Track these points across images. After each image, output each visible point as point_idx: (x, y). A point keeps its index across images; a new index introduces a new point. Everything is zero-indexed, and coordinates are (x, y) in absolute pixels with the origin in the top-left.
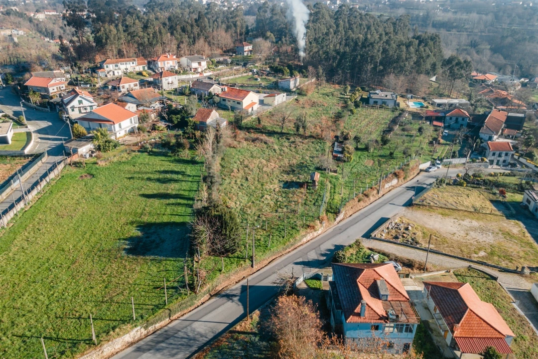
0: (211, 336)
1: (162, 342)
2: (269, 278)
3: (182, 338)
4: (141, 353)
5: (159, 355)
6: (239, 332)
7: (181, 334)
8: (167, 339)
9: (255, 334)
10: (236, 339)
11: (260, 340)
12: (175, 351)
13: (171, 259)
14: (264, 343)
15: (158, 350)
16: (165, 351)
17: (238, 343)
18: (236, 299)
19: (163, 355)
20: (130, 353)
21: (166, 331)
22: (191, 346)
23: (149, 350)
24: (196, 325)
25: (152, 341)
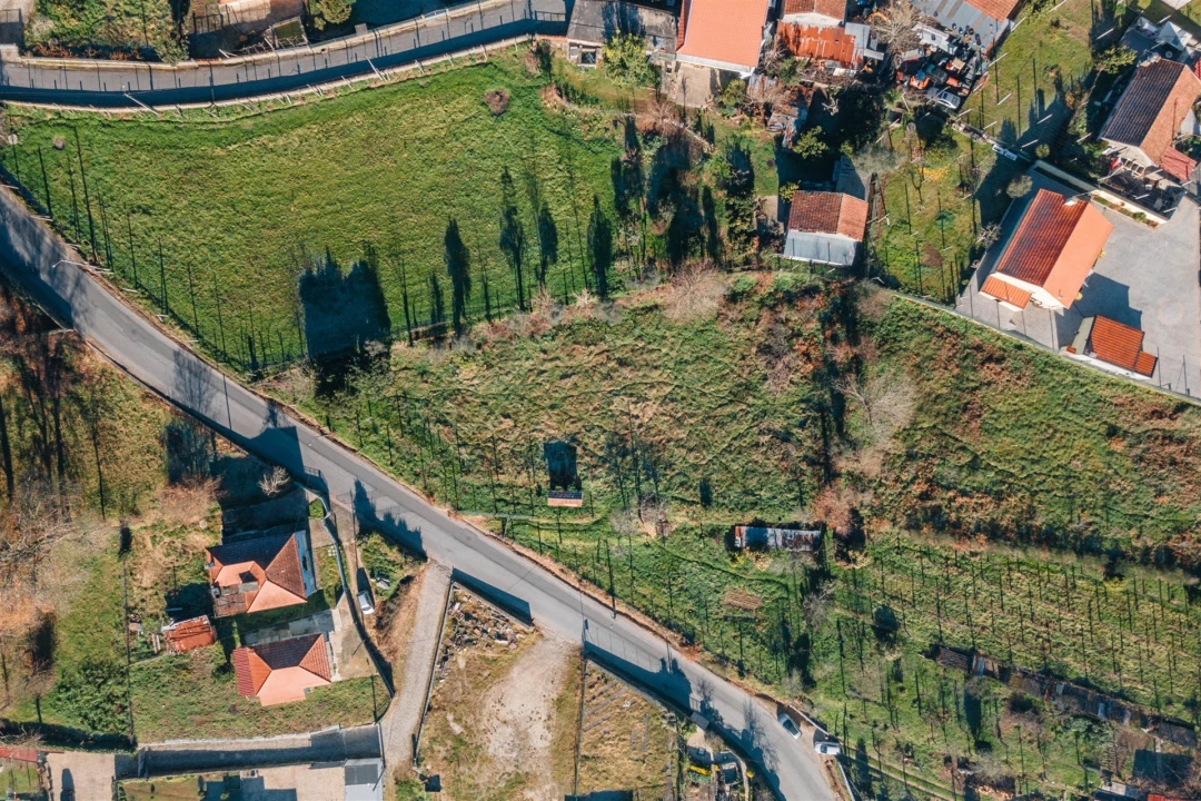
0: (209, 415)
1: (191, 372)
2: (320, 457)
3: (200, 389)
4: (173, 358)
5: (174, 375)
6: (214, 445)
7: (204, 386)
8: (196, 375)
9: (216, 457)
10: (206, 441)
11: (210, 464)
12: (182, 388)
13: (304, 336)
14: (209, 469)
15: (180, 373)
16: (180, 379)
17: (203, 445)
18: (271, 425)
19: (176, 379)
20: (170, 348)
21: (205, 370)
22: (192, 400)
23: (178, 364)
24: (221, 397)
25: (190, 362)
